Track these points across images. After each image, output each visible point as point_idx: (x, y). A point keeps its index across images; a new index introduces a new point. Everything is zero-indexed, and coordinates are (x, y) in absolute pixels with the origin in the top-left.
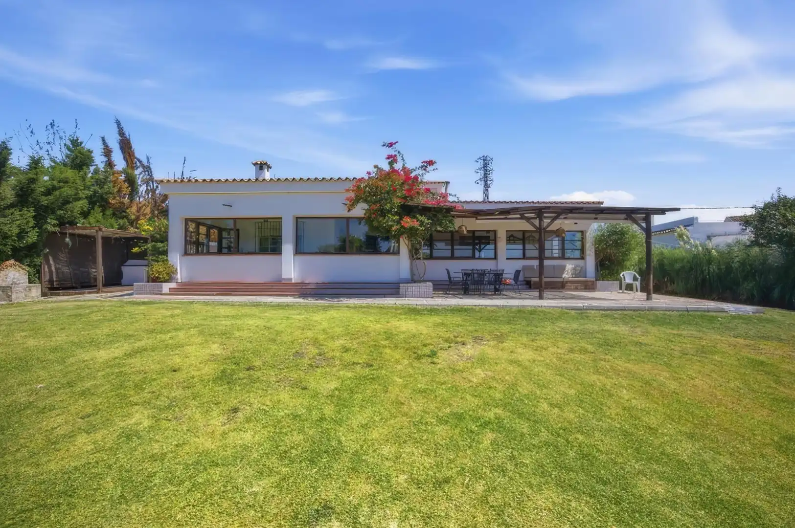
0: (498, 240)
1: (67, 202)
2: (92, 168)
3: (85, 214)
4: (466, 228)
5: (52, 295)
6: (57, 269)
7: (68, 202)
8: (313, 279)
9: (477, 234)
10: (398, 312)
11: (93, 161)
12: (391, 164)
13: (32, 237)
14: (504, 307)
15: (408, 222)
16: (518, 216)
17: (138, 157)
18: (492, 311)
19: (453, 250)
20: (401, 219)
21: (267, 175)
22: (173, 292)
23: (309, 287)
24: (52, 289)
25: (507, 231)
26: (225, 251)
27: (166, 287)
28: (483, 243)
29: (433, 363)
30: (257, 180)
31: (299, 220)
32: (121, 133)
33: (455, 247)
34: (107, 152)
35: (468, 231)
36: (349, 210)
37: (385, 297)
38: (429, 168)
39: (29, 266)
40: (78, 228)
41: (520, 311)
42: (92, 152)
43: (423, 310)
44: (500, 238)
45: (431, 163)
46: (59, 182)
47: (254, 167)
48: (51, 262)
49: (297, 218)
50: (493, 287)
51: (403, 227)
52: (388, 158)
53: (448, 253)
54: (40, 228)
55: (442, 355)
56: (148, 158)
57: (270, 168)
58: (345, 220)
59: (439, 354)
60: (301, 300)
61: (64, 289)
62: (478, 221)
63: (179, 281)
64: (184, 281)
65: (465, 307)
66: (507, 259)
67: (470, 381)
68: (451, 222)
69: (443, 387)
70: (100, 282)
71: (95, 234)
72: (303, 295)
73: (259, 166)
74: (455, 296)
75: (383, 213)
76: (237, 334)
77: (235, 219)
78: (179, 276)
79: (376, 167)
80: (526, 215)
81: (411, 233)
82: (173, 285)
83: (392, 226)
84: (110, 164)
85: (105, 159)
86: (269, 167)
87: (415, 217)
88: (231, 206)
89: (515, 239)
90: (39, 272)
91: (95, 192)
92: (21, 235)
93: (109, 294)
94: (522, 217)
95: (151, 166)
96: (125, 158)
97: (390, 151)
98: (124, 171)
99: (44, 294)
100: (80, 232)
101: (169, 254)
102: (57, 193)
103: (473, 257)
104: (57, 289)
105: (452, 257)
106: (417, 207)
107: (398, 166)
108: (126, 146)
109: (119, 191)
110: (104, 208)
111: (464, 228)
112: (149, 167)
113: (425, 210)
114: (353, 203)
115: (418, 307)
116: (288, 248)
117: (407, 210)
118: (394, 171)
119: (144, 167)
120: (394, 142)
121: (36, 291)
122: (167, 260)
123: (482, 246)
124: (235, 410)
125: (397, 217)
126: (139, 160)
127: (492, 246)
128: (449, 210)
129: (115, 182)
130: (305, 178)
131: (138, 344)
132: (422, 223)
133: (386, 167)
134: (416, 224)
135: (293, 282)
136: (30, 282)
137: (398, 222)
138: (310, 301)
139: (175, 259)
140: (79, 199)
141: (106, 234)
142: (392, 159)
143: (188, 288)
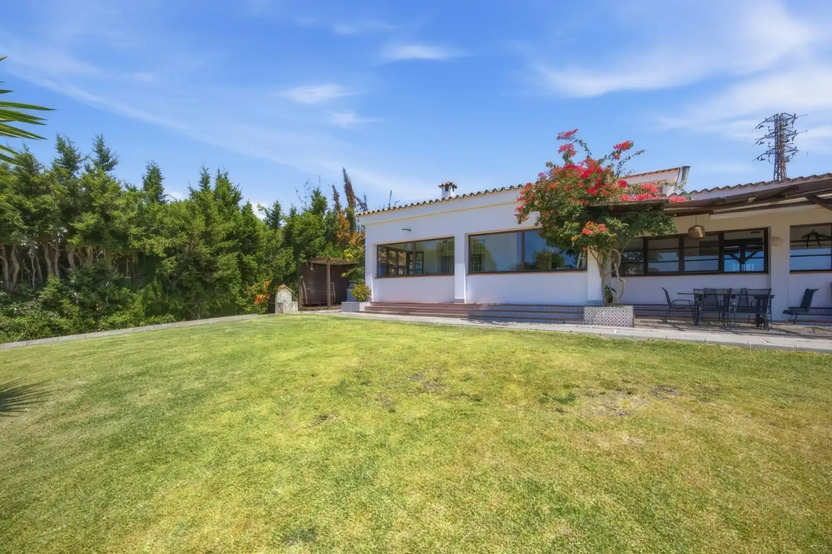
0: (771, 242)
1: (310, 240)
2: (326, 212)
3: (322, 248)
4: (703, 228)
5: (305, 310)
6: (307, 291)
7: (312, 240)
8: (486, 300)
9: (727, 237)
10: (571, 341)
11: (326, 206)
12: (566, 157)
13: (293, 268)
14: (755, 347)
15: (593, 229)
16: (804, 199)
17: (358, 197)
18: (729, 353)
19: (682, 262)
20: (582, 225)
21: (453, 194)
22: (369, 310)
23: (481, 309)
24: (305, 305)
25: (791, 227)
26: (411, 273)
27: (363, 306)
28: (750, 249)
29: (560, 411)
30: (443, 199)
31: (471, 237)
32: (346, 179)
33: (686, 258)
34: (336, 197)
35: (708, 234)
36: (520, 222)
37: (564, 323)
38: (624, 155)
39: (292, 288)
40: (319, 259)
41: (791, 356)
42: (325, 199)
43: (608, 342)
44: (777, 238)
45: (626, 146)
46: (306, 225)
47: (441, 189)
48: (304, 286)
49: (470, 236)
50: (753, 316)
51: (585, 235)
52: (560, 151)
53: (675, 267)
54: (297, 261)
55: (583, 402)
56: (365, 197)
57: (456, 187)
58: (520, 234)
59: (577, 401)
60: (466, 323)
61: (313, 305)
62: (713, 217)
63: (373, 301)
64: (377, 301)
65: (678, 342)
66: (792, 272)
67: (594, 445)
68: (666, 222)
69: (549, 444)
70: (329, 301)
71: (326, 263)
72: (472, 317)
73: (444, 188)
74: (674, 326)
75: (560, 222)
76: (381, 350)
77: (414, 243)
78: (372, 297)
79: (549, 164)
80: (821, 196)
81: (600, 241)
82: (368, 304)
83: (570, 236)
84: (338, 207)
85: (334, 202)
86: (454, 187)
87: (604, 222)
88: (410, 230)
89: (820, 238)
90: (297, 292)
91: (328, 230)
92: (288, 265)
93: (334, 311)
94: (813, 199)
95: (367, 204)
96: (348, 199)
97: (564, 142)
98: (347, 210)
99: (300, 310)
100: (318, 262)
101: (366, 278)
102: (304, 234)
103: (721, 271)
104: (308, 306)
105: (681, 272)
106: (607, 207)
107: (577, 159)
108: (348, 189)
109: (343, 227)
110: (335, 242)
111: (699, 229)
112: (365, 204)
113: (619, 211)
114: (523, 214)
115: (602, 337)
116: (461, 267)
117: (595, 213)
118: (570, 166)
119: (361, 204)
120: (572, 129)
121: (295, 307)
122: (364, 282)
123: (747, 254)
124: (324, 418)
125: (576, 224)
126: (358, 199)
127: (761, 254)
128: (658, 207)
129: (340, 220)
130: (475, 192)
131: (311, 351)
132: (612, 228)
133: (561, 163)
134: (605, 231)
135: (465, 303)
136: (293, 300)
137: (579, 230)
138: (477, 324)
139: (371, 281)
140: (318, 237)
141: (333, 263)
142: (568, 152)
143: (378, 307)
